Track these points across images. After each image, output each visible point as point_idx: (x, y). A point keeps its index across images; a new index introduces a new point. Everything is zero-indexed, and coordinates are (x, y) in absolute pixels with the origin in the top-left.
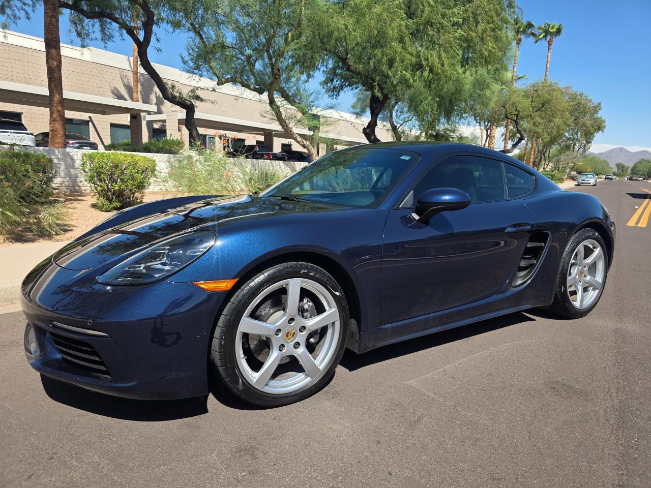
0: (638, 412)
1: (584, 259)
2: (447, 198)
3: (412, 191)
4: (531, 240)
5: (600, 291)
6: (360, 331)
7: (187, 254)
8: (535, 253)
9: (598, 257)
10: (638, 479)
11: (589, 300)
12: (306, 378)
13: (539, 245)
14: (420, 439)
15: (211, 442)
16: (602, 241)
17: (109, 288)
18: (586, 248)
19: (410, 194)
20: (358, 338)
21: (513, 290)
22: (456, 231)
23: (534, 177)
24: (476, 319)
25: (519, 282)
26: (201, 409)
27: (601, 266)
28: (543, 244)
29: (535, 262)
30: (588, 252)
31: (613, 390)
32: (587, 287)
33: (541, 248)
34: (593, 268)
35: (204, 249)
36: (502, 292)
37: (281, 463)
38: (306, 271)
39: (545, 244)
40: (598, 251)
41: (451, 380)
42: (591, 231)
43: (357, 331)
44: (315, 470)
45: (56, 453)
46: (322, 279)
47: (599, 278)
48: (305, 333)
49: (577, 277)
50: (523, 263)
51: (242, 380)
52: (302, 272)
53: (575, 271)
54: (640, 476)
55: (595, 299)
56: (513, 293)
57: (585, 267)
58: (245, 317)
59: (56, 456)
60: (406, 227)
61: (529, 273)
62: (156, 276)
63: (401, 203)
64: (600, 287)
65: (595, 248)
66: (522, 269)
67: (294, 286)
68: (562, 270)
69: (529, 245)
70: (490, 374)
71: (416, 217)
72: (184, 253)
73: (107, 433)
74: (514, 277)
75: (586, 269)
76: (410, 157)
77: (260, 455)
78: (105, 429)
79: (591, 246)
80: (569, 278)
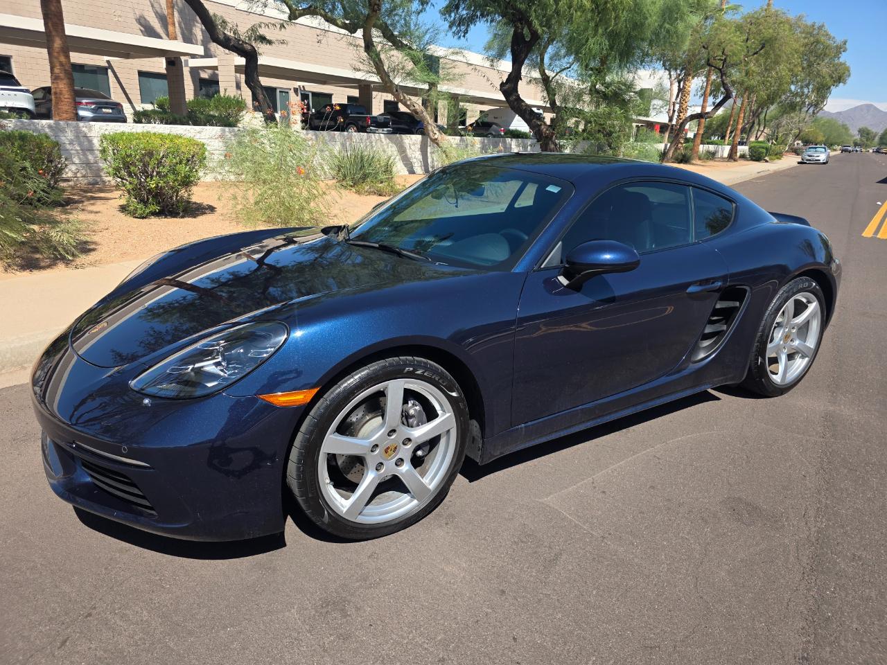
0: (839, 548)
1: (794, 317)
2: (607, 256)
3: (560, 243)
4: (722, 299)
5: (810, 361)
6: (483, 437)
7: (249, 355)
8: (727, 315)
9: (813, 315)
10: (828, 649)
11: (798, 368)
12: (411, 501)
13: (733, 306)
14: (556, 588)
15: (290, 591)
16: (821, 294)
17: (146, 401)
18: (797, 303)
19: (557, 246)
20: (480, 446)
21: (693, 367)
22: (617, 293)
23: (734, 205)
24: (640, 408)
25: (702, 355)
26: (277, 542)
27: (815, 326)
28: (737, 304)
29: (725, 327)
30: (800, 308)
31: (812, 513)
32: (794, 354)
33: (735, 309)
34: (804, 329)
35: (272, 349)
36: (679, 372)
37: (379, 622)
38: (411, 369)
39: (741, 304)
40: (813, 306)
41: (600, 496)
42: (807, 280)
43: (480, 435)
44: (421, 634)
45: (95, 608)
46: (433, 377)
47: (811, 343)
48: (410, 447)
49: (782, 342)
50: (708, 330)
51: (327, 511)
52: (406, 371)
53: (778, 335)
54: (830, 644)
55: (804, 370)
56: (691, 371)
57: (793, 328)
58: (331, 434)
59: (94, 612)
60: (551, 294)
61: (715, 343)
62: (210, 385)
63: (547, 257)
64: (811, 354)
65: (809, 302)
66: (706, 337)
67: (395, 389)
68: (762, 336)
69: (718, 306)
70: (652, 487)
71: (563, 280)
72: (246, 352)
73: (157, 578)
74: (695, 349)
75: (794, 331)
76: (559, 189)
77: (351, 610)
78: (155, 572)
79: (804, 300)
80: (769, 346)
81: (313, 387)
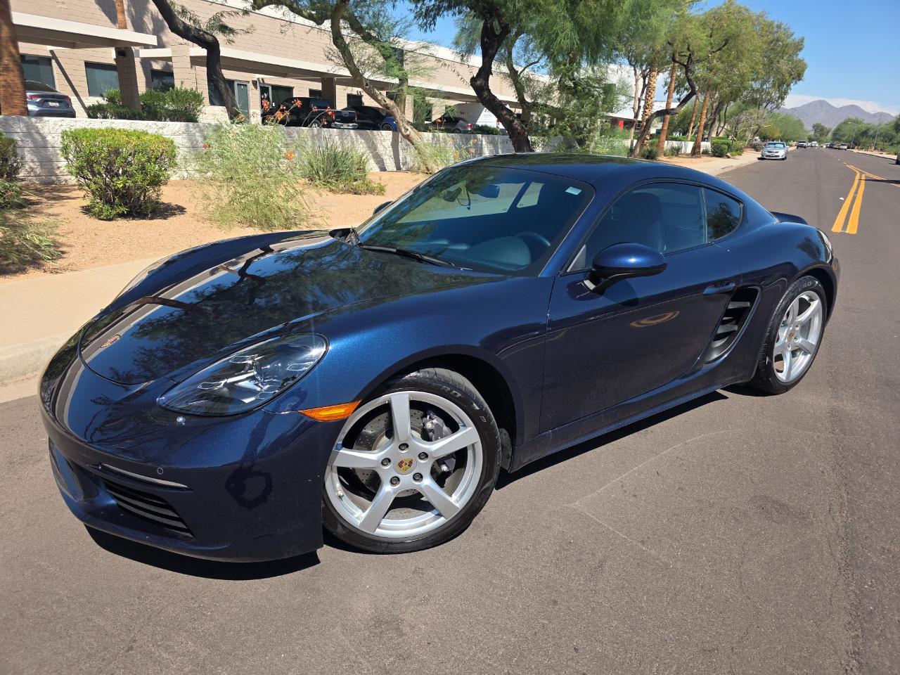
0: (868, 542)
1: (799, 315)
2: (633, 260)
3: (584, 247)
4: (734, 300)
5: (811, 357)
6: (513, 445)
7: (288, 369)
8: (738, 316)
9: (813, 314)
10: (876, 643)
11: (798, 368)
13: (744, 306)
14: (606, 595)
15: (340, 613)
16: (823, 292)
17: (180, 419)
18: (802, 301)
19: (582, 250)
20: (510, 453)
21: (706, 367)
22: (640, 296)
23: (742, 205)
24: (658, 410)
25: (715, 356)
27: (817, 322)
28: (748, 304)
29: (736, 328)
30: (804, 305)
31: (836, 508)
32: (796, 350)
33: (746, 310)
34: (806, 327)
35: (312, 363)
36: (694, 373)
37: (436, 640)
39: (752, 305)
40: (816, 304)
41: (632, 500)
42: (810, 279)
43: (509, 443)
44: (482, 650)
45: (135, 641)
47: (813, 339)
49: (786, 341)
50: (720, 331)
53: (783, 334)
54: (878, 637)
55: (806, 366)
56: (705, 371)
57: (797, 326)
59: (135, 645)
60: (575, 299)
61: (727, 343)
62: (247, 401)
63: (570, 265)
64: (812, 351)
65: (812, 300)
66: (719, 337)
68: (769, 337)
69: (730, 307)
70: (681, 489)
71: (590, 285)
72: (284, 366)
73: (196, 605)
74: (708, 350)
75: (798, 329)
76: (580, 191)
77: (406, 629)
78: (192, 598)
79: (807, 298)
80: (777, 345)
81: (354, 401)
